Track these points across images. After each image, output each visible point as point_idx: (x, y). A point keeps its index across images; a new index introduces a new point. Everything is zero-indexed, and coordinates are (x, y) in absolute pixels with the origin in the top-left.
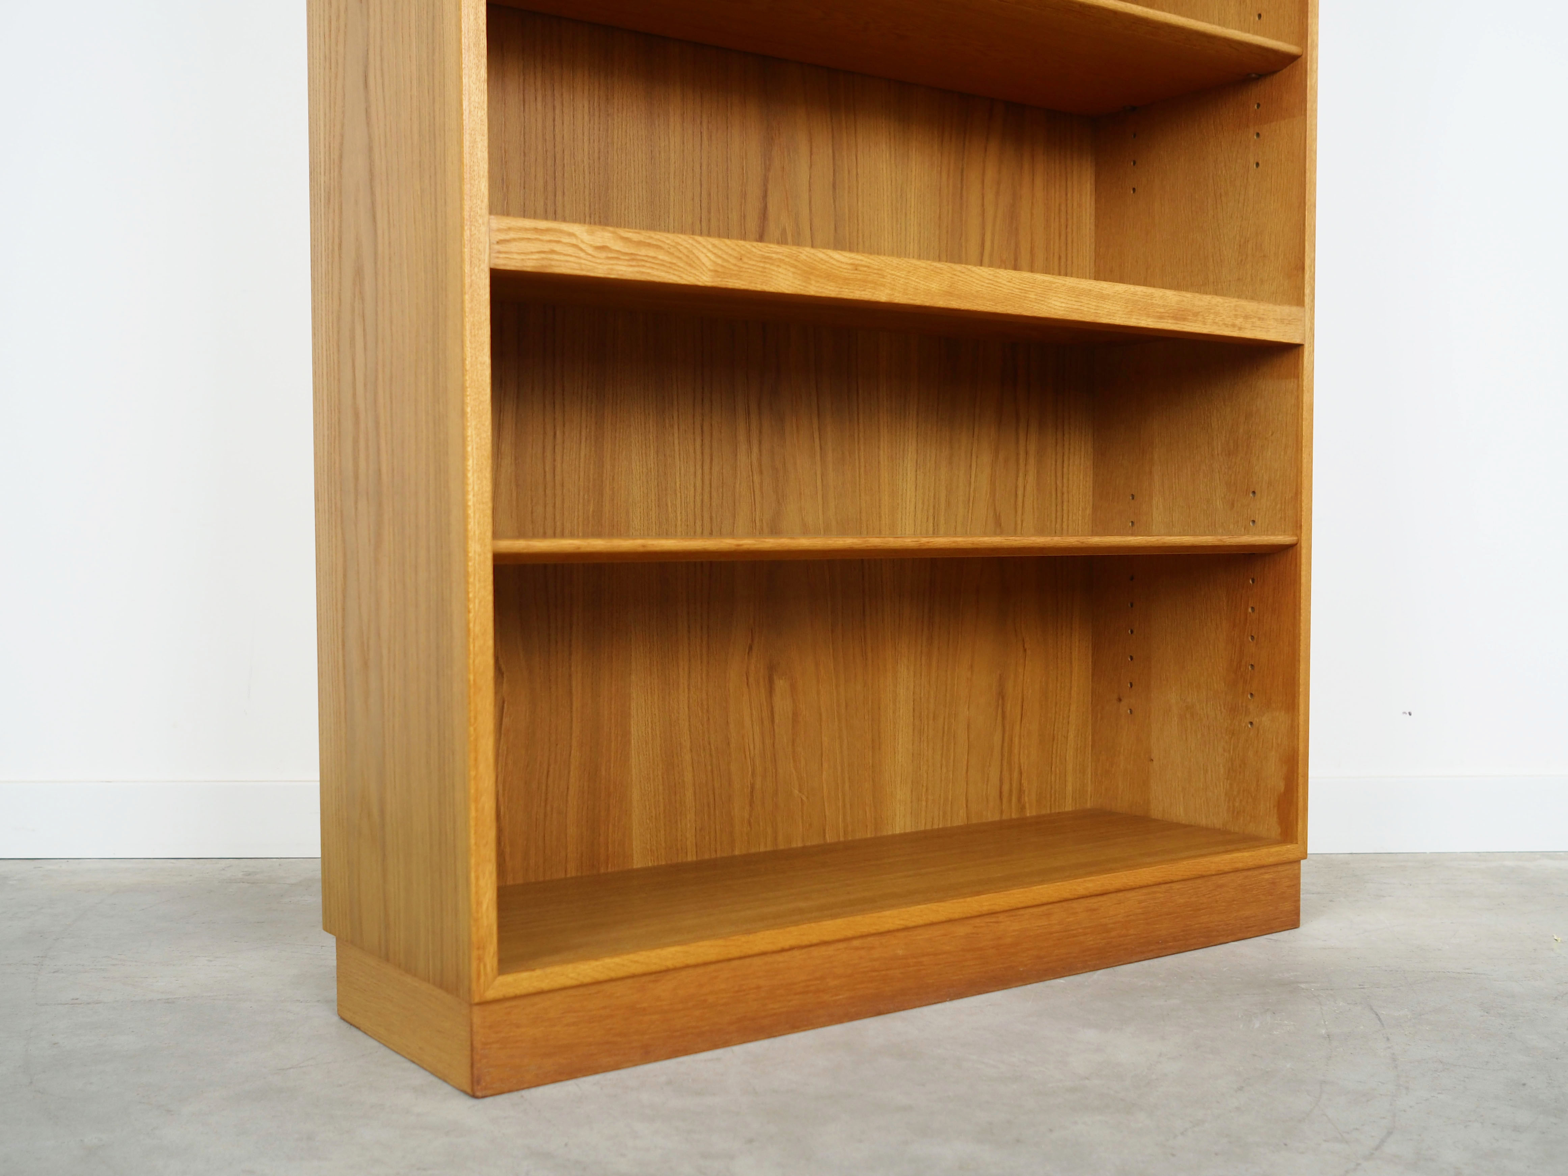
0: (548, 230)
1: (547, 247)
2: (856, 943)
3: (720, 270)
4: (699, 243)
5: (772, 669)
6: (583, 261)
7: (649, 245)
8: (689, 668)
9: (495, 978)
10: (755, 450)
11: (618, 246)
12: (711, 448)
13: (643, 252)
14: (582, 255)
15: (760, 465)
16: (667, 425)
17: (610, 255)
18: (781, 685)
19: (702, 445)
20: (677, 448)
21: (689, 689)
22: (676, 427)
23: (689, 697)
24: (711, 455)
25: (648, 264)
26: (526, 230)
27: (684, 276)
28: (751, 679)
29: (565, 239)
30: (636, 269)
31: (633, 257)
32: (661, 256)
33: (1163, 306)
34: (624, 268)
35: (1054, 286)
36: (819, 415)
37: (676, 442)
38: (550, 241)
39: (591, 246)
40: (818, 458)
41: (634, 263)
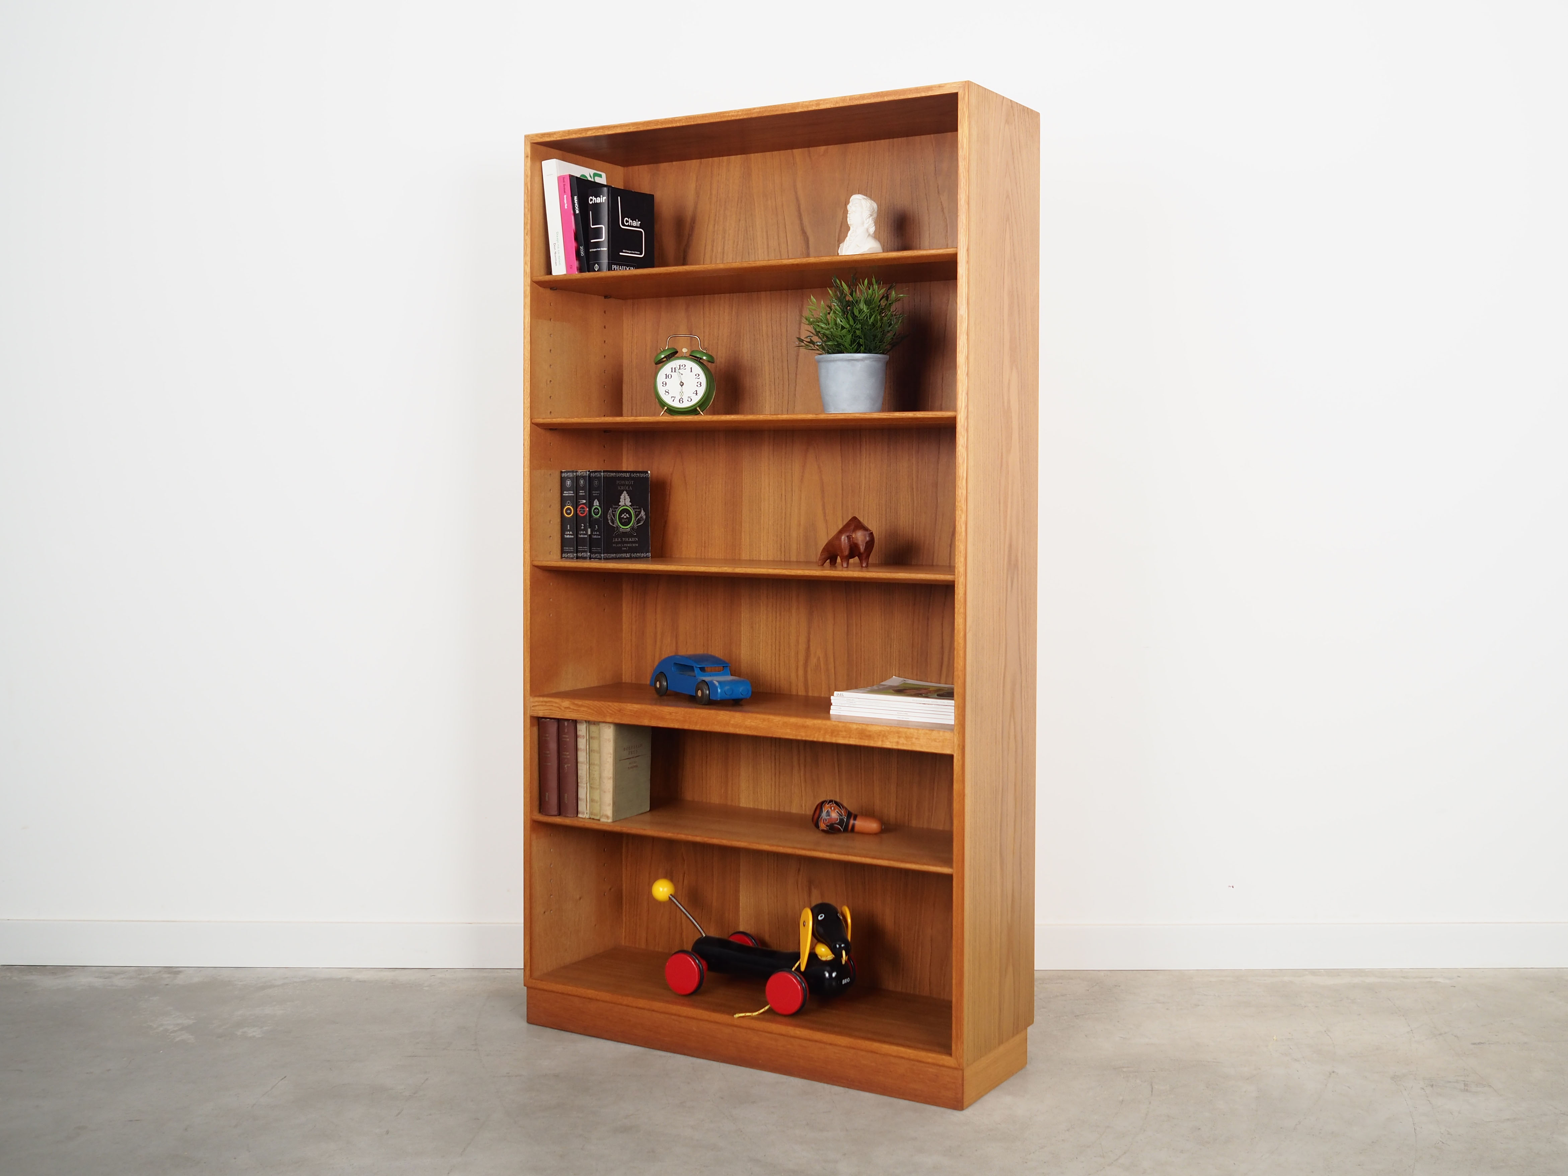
1: (555, 710)
13: (581, 709)
22: (762, 756)
25: (584, 714)
26: (544, 703)
28: (799, 885)
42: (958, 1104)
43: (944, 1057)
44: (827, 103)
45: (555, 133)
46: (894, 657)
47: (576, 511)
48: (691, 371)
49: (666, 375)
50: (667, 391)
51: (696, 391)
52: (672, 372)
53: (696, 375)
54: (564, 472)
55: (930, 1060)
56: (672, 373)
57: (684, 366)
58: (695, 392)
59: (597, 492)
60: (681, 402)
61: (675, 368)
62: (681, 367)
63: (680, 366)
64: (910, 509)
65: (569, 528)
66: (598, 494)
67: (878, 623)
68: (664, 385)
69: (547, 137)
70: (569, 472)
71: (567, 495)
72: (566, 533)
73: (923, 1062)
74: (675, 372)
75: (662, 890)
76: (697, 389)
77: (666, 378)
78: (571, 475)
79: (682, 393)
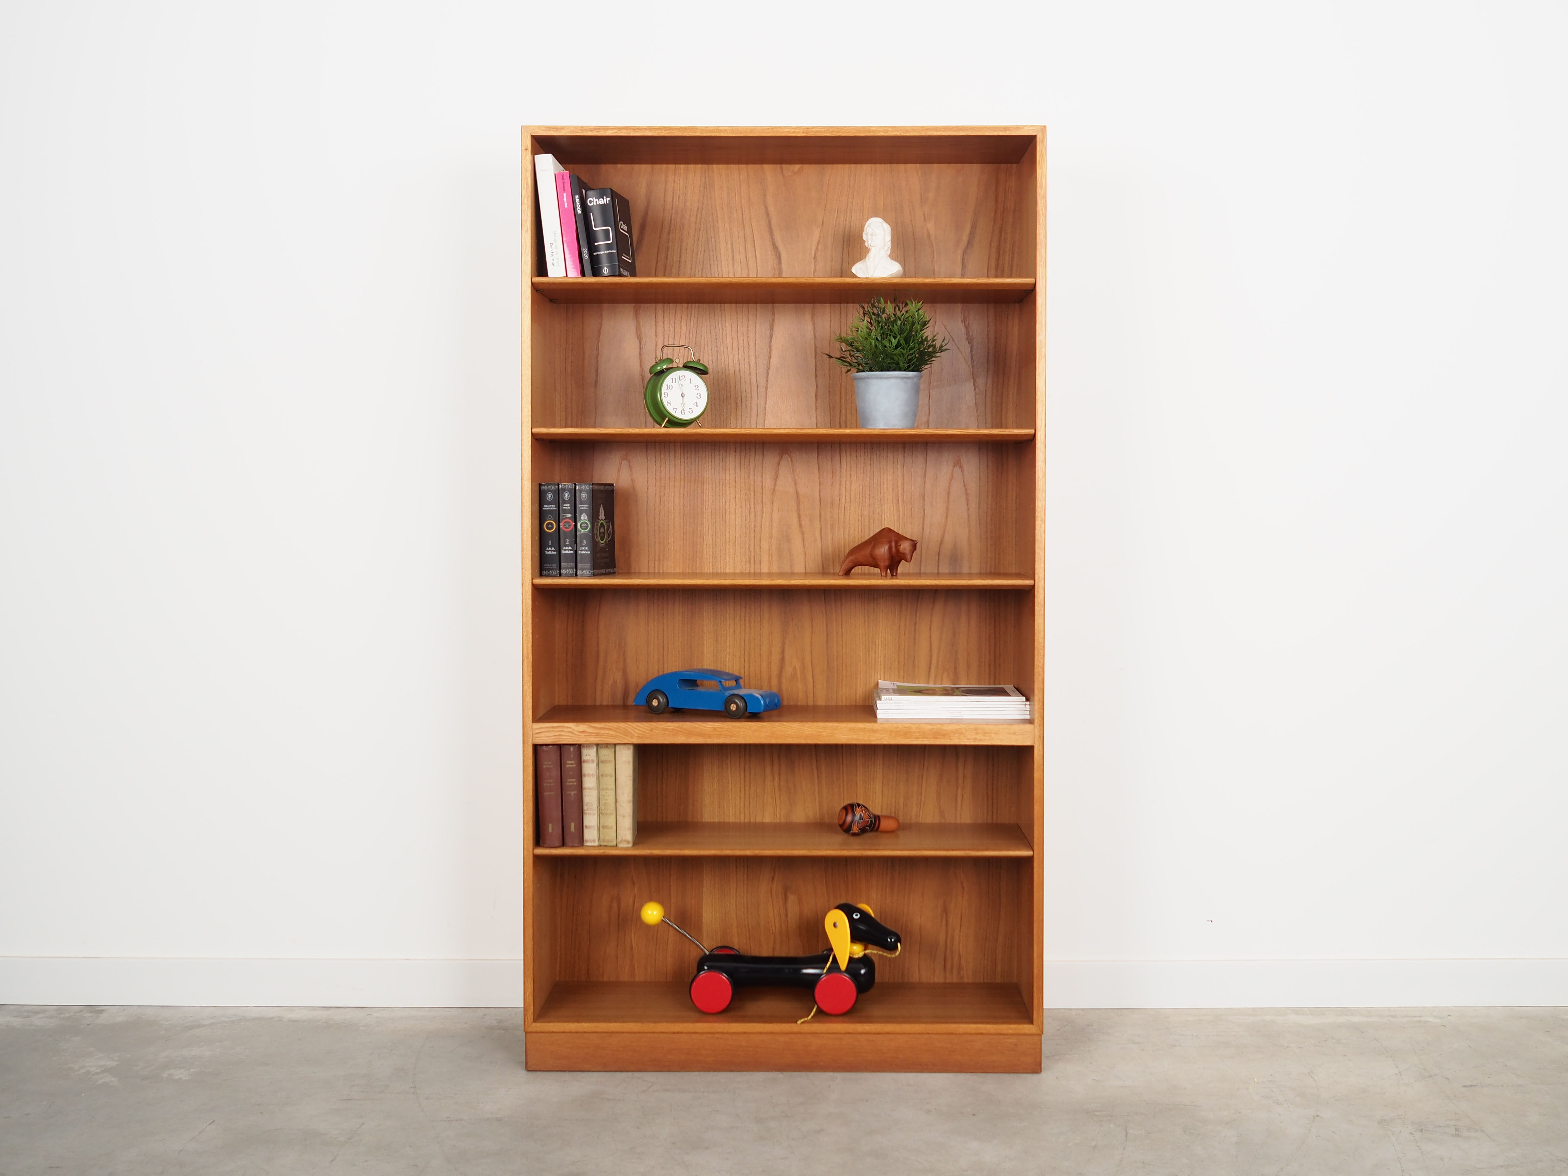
0: (558, 727)
1: (557, 734)
2: (717, 1036)
3: (640, 736)
4: (630, 725)
5: (786, 891)
6: (573, 738)
7: (605, 728)
8: (736, 886)
9: (532, 1024)
10: (777, 779)
11: (591, 730)
12: (750, 778)
13: (602, 732)
14: (574, 735)
15: (779, 786)
16: (724, 767)
17: (586, 734)
18: (792, 898)
19: (745, 777)
20: (730, 779)
21: (736, 896)
22: (729, 769)
23: (736, 900)
24: (750, 782)
25: (605, 737)
26: (549, 727)
27: (623, 740)
29: (566, 730)
30: (599, 739)
31: (597, 734)
32: (611, 733)
33: (918, 732)
34: (592, 739)
35: (839, 728)
36: (817, 760)
37: (729, 776)
38: (559, 731)
39: (578, 731)
40: (816, 781)
41: (598, 737)
42: (1036, 1068)
43: (1025, 1026)
44: (896, 130)
45: (563, 128)
46: (879, 661)
47: (559, 526)
48: (691, 383)
49: (667, 385)
50: (669, 402)
51: (697, 402)
52: (672, 382)
53: (695, 386)
54: (544, 485)
55: (1010, 1032)
56: (672, 384)
57: (683, 377)
58: (696, 404)
59: (585, 506)
60: (683, 413)
61: (675, 379)
62: (681, 378)
63: (680, 376)
64: (895, 520)
65: (550, 544)
66: (586, 507)
67: (861, 630)
68: (666, 396)
69: (554, 131)
70: (550, 484)
71: (547, 509)
72: (547, 549)
73: (1004, 1034)
74: (675, 382)
75: (652, 913)
76: (697, 400)
77: (667, 389)
78: (553, 488)
79: (683, 404)
